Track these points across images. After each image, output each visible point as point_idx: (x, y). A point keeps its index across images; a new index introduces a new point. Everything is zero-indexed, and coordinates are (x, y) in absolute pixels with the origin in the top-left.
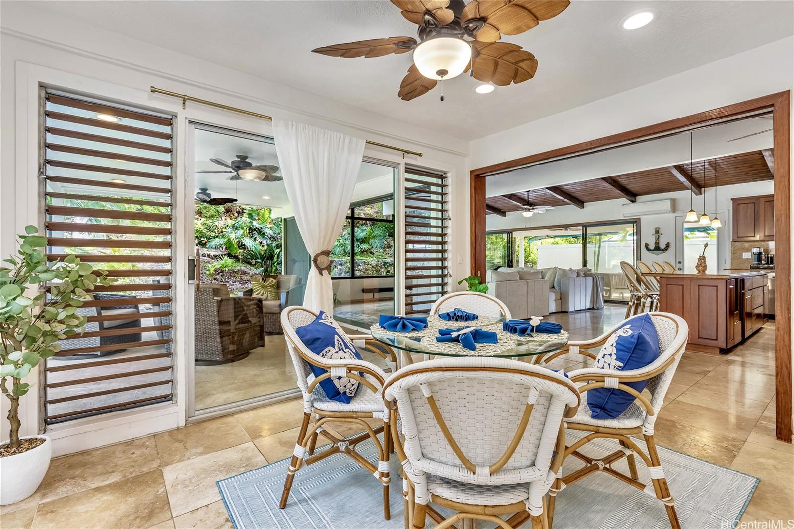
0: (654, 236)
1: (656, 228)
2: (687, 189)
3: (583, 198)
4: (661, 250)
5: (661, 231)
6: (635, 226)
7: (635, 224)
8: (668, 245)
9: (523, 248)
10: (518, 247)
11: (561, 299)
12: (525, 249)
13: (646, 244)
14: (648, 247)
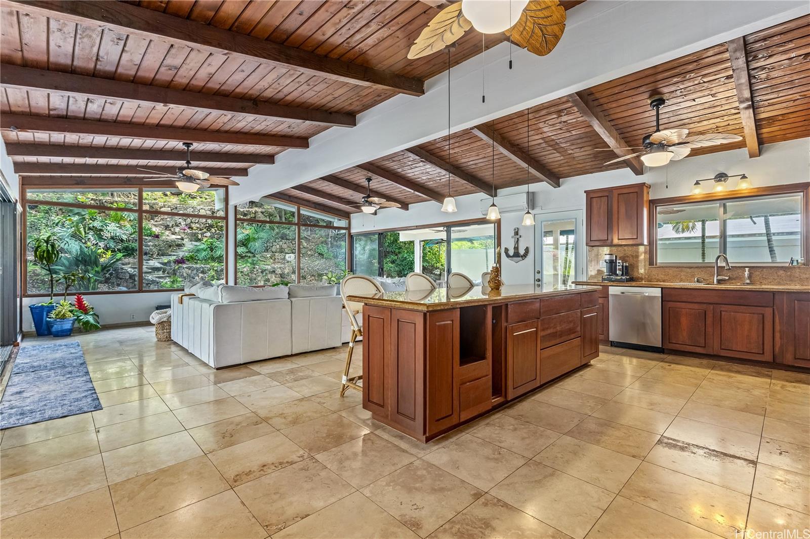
0: (513, 239)
1: (515, 230)
2: (542, 181)
3: (442, 193)
4: (520, 257)
5: (520, 233)
6: (496, 228)
7: (495, 225)
8: (527, 250)
13: (506, 248)
14: (509, 252)
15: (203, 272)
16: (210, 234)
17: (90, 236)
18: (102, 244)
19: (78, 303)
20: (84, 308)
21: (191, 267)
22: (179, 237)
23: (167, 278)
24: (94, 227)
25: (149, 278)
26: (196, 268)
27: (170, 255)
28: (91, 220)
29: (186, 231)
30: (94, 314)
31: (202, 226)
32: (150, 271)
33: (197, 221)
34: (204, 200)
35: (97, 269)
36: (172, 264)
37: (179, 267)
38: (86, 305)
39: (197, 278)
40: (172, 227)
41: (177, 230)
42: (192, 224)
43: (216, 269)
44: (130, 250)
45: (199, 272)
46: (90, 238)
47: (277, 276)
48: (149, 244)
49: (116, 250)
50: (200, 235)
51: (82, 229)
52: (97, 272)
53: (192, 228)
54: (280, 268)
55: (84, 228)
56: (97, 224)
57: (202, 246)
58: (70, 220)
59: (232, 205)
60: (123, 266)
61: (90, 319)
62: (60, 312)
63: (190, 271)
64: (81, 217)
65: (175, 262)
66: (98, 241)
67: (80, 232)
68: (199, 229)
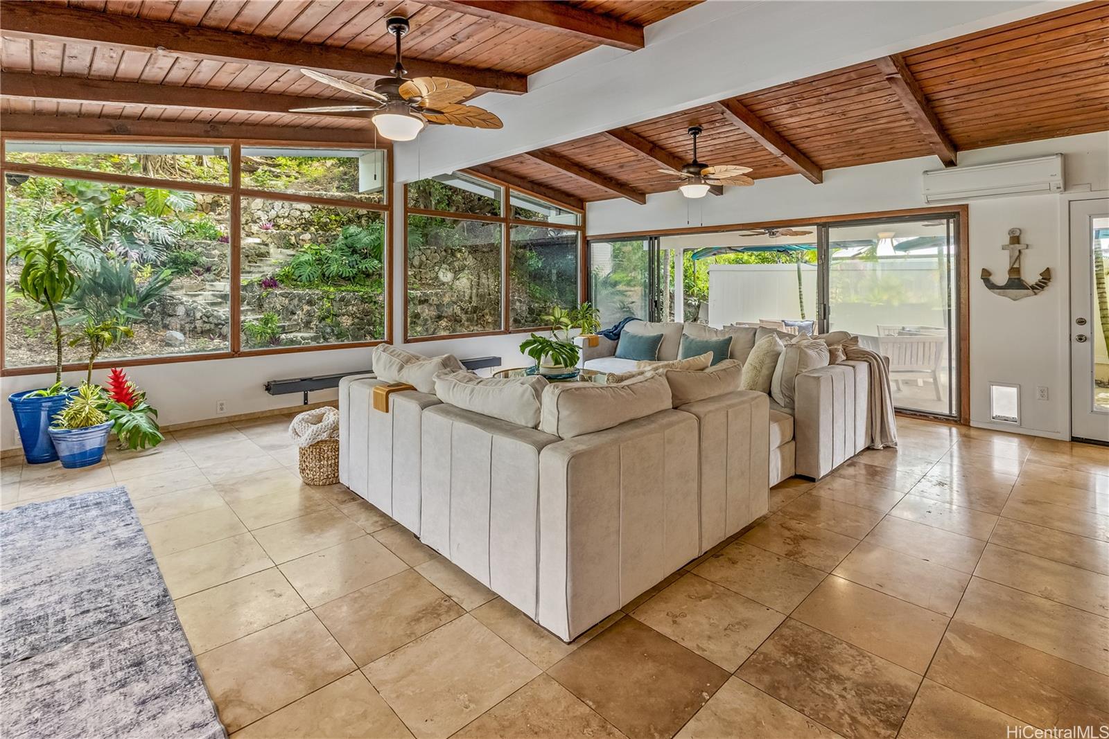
0: (1007, 253)
1: (1012, 232)
3: (822, 158)
4: (1028, 289)
5: (1025, 239)
6: (952, 226)
7: (951, 220)
8: (1047, 275)
9: (682, 269)
10: (673, 267)
11: (794, 438)
12: (686, 271)
13: (984, 270)
14: (991, 278)
15: (310, 303)
16: (309, 236)
17: (114, 239)
18: (134, 254)
19: (115, 387)
20: (128, 397)
21: (289, 294)
22: (258, 241)
23: (249, 313)
24: (119, 222)
25: (220, 314)
26: (299, 295)
27: (249, 272)
28: (114, 211)
29: (270, 231)
30: (149, 408)
31: (295, 222)
32: (220, 300)
33: (286, 214)
34: (292, 179)
35: (130, 300)
36: (256, 288)
37: (268, 294)
38: (130, 391)
39: (299, 312)
40: (247, 224)
41: (255, 228)
42: (278, 219)
43: (332, 297)
44: (182, 263)
45: (304, 301)
46: (112, 243)
47: (432, 308)
48: (213, 252)
49: (159, 263)
50: (293, 238)
51: (99, 226)
52: (132, 306)
53: (279, 226)
54: (436, 294)
55: (103, 225)
56: (126, 218)
57: (306, 257)
58: (79, 210)
59: (400, 183)
60: (174, 293)
61: (139, 419)
62: (79, 412)
63: (287, 302)
64: (96, 206)
65: (260, 285)
66: (127, 249)
67: (95, 231)
68: (289, 228)
